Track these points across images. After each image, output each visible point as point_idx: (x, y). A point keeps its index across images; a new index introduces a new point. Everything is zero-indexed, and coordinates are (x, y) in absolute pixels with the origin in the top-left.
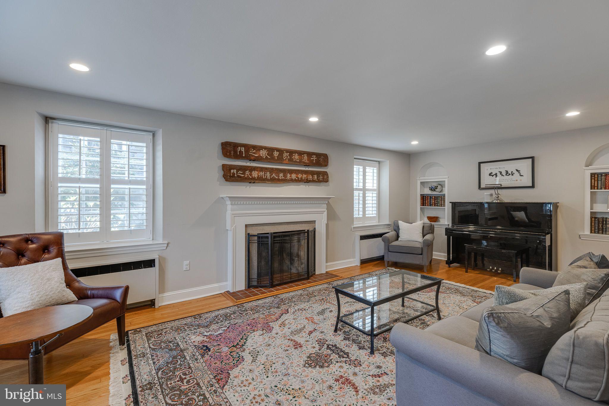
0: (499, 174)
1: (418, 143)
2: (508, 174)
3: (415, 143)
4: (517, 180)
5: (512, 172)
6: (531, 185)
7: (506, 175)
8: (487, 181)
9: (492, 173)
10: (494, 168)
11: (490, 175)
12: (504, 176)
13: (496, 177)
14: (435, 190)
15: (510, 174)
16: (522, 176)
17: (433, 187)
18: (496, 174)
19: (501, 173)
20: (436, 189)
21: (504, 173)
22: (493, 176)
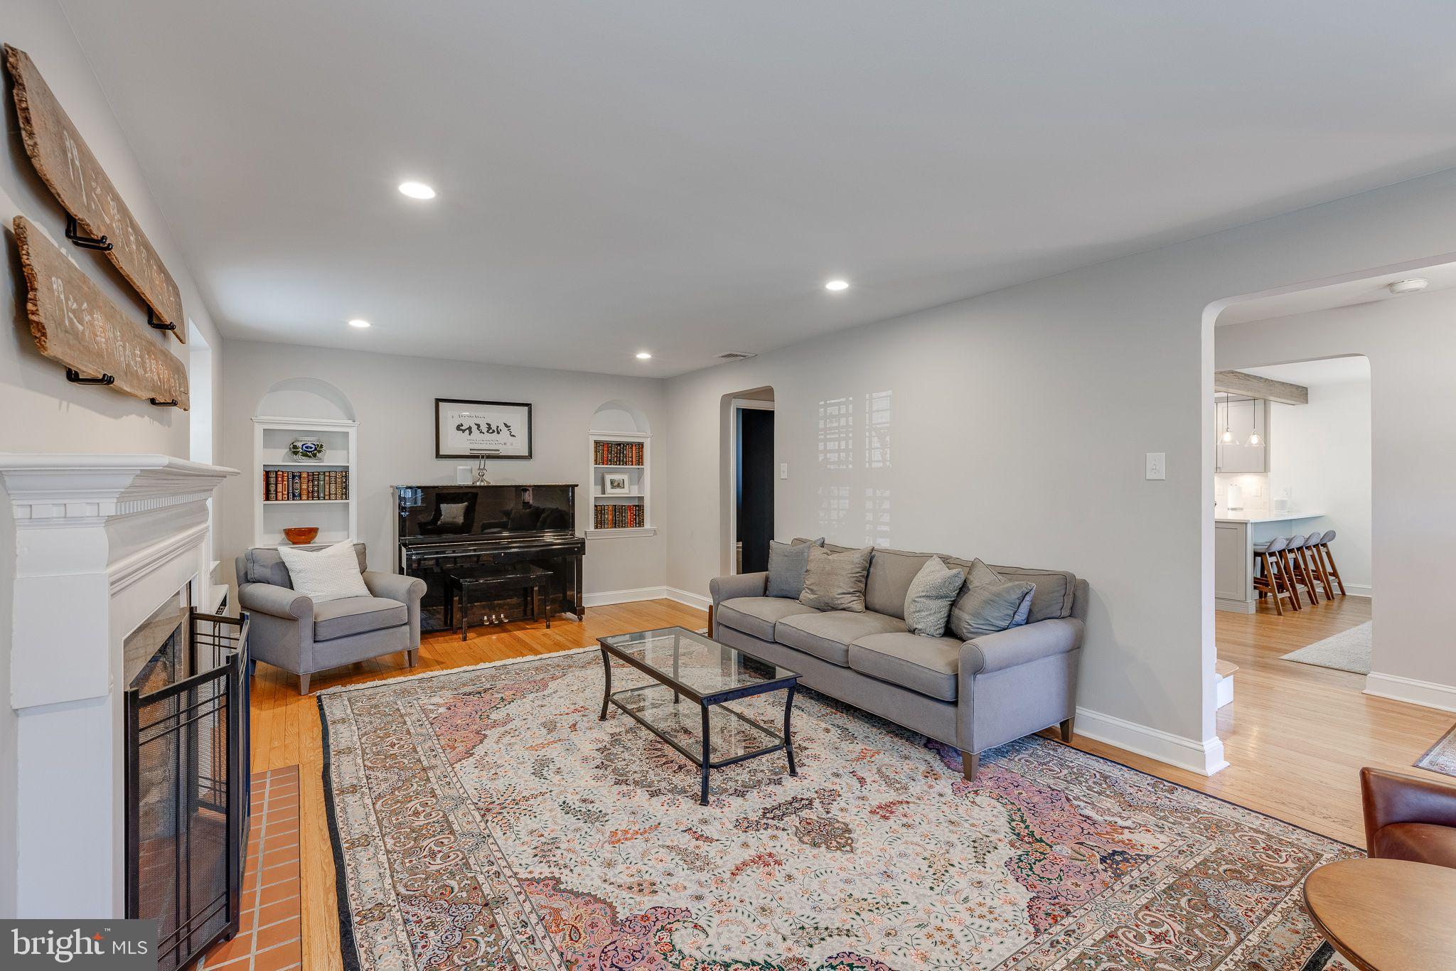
0: (474, 428)
1: (369, 325)
2: (491, 431)
3: (360, 324)
4: (505, 444)
5: (498, 427)
6: (527, 454)
7: (488, 432)
8: (453, 442)
9: (462, 425)
10: (467, 414)
11: (459, 428)
12: (484, 433)
13: (470, 435)
14: (315, 455)
15: (494, 431)
16: (514, 436)
17: (313, 446)
18: (470, 428)
19: (478, 426)
20: (319, 452)
21: (484, 428)
22: (464, 431)
